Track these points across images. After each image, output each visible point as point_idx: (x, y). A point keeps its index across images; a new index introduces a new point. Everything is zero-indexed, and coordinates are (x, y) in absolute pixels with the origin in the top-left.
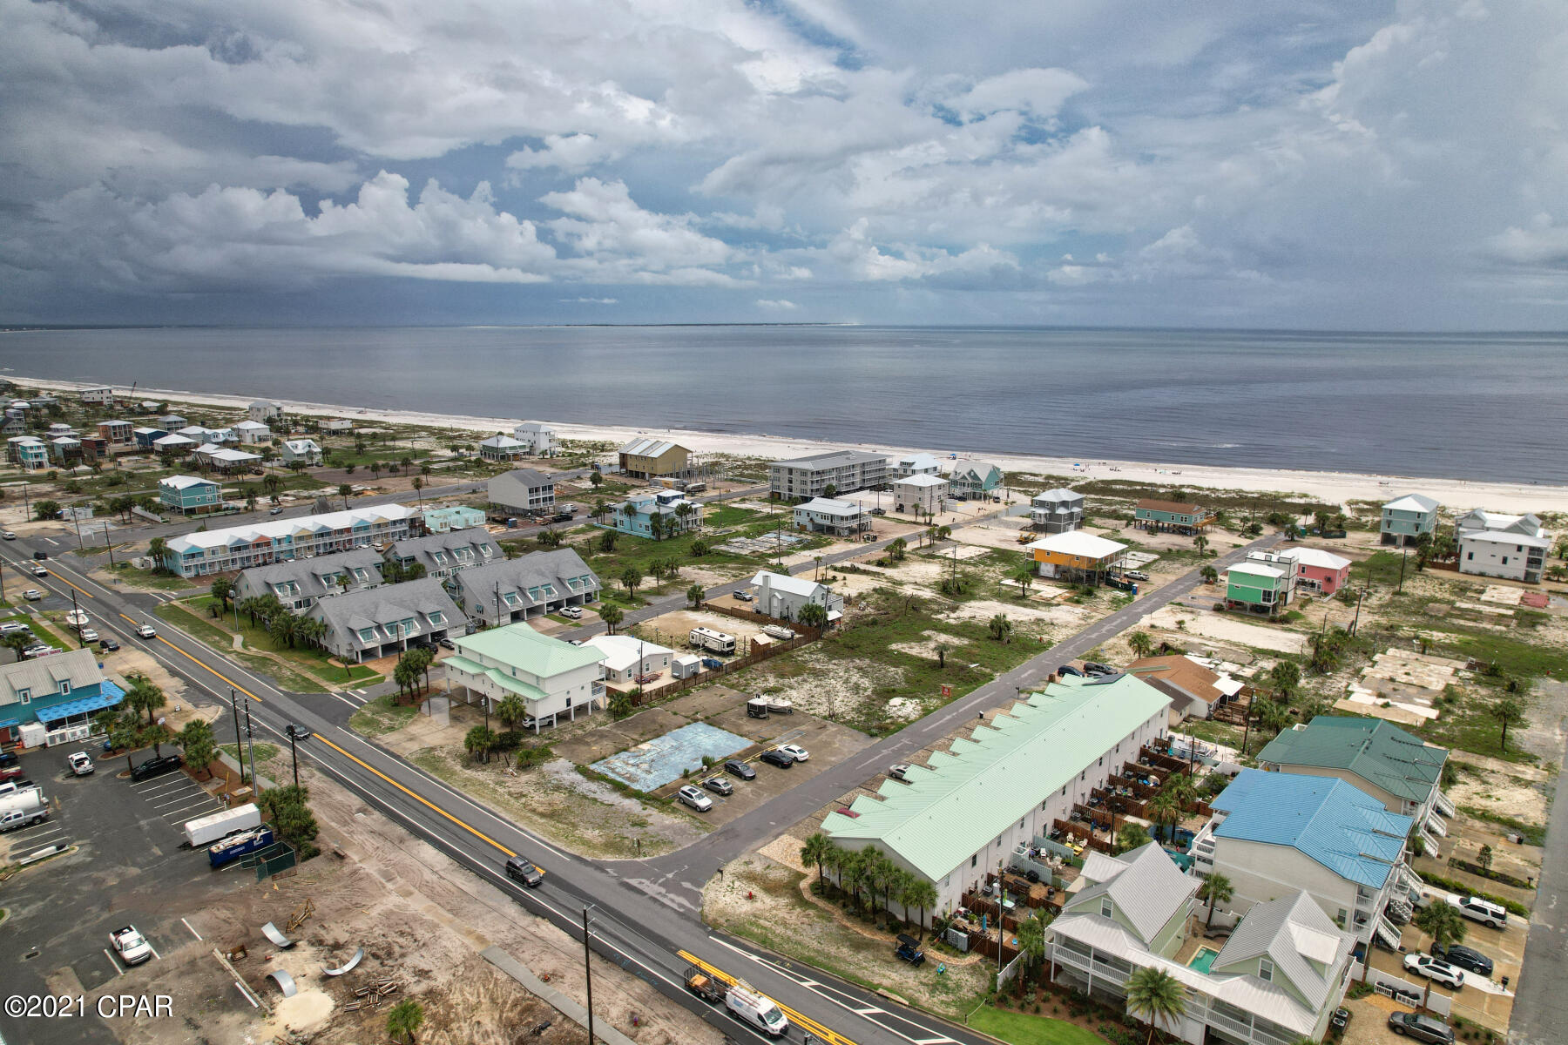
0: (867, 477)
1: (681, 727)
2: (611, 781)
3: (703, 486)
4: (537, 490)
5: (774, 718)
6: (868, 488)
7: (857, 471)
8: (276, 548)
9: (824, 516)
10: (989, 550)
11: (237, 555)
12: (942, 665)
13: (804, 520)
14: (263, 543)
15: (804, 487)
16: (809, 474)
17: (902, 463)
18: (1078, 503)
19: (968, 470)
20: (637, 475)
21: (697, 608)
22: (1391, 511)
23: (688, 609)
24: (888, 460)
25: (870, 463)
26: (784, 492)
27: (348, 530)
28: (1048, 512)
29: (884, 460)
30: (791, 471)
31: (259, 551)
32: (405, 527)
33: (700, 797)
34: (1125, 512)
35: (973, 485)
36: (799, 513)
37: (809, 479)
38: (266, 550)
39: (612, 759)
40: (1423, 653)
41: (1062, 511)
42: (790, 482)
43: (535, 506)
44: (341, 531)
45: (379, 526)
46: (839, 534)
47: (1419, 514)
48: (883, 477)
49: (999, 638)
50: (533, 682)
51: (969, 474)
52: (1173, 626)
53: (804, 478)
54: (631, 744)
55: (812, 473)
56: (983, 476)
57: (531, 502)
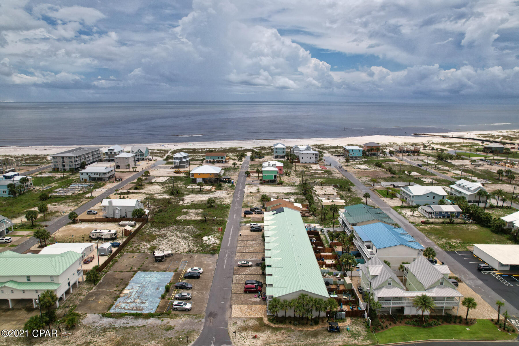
0: (95, 157)
1: (132, 277)
2: (130, 314)
3: (14, 170)
5: (168, 259)
6: (96, 161)
7: (90, 155)
9: (95, 174)
10: (169, 177)
12: (206, 221)
13: (86, 177)
15: (71, 164)
16: (73, 158)
17: (109, 150)
18: (188, 157)
19: (138, 150)
21: (74, 222)
22: (276, 148)
23: (70, 223)
24: (101, 149)
25: (95, 151)
26: (60, 167)
28: (180, 161)
29: (99, 150)
30: (63, 158)
33: (185, 304)
34: (197, 158)
35: (141, 155)
36: (82, 174)
37: (73, 160)
39: (116, 303)
40: (321, 186)
41: (184, 160)
46: (104, 180)
47: (284, 148)
48: (100, 156)
49: (212, 206)
50: (49, 280)
51: (138, 151)
52: (256, 191)
53: (71, 160)
54: (118, 293)
55: (74, 158)
56: (144, 151)
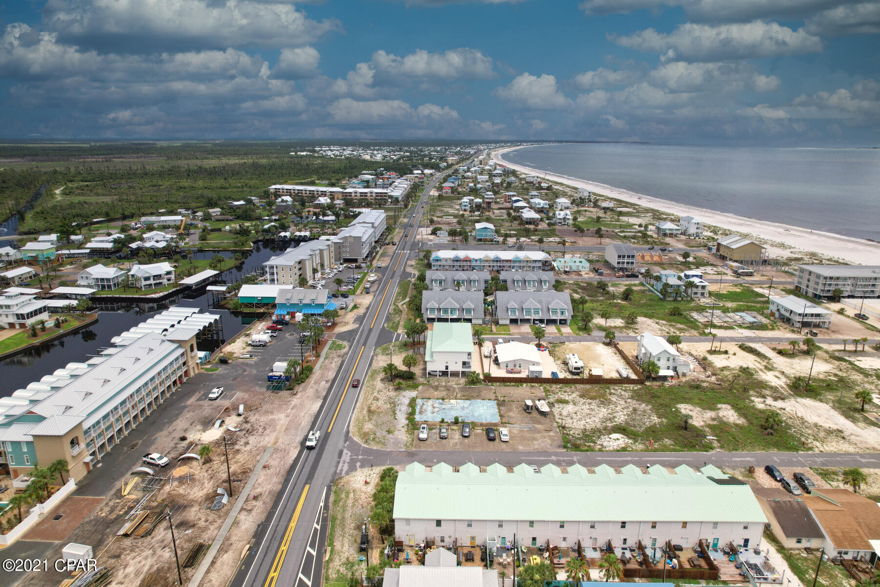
2: (414, 410)
3: (751, 272)
4: (624, 257)
8: (474, 264)
9: (786, 310)
11: (455, 264)
14: (467, 260)
15: (816, 286)
20: (723, 258)
27: (510, 261)
30: (810, 273)
31: (465, 264)
32: (540, 264)
38: (469, 264)
42: (809, 281)
43: (621, 266)
44: (507, 261)
45: (527, 261)
54: (451, 398)
57: (619, 263)
